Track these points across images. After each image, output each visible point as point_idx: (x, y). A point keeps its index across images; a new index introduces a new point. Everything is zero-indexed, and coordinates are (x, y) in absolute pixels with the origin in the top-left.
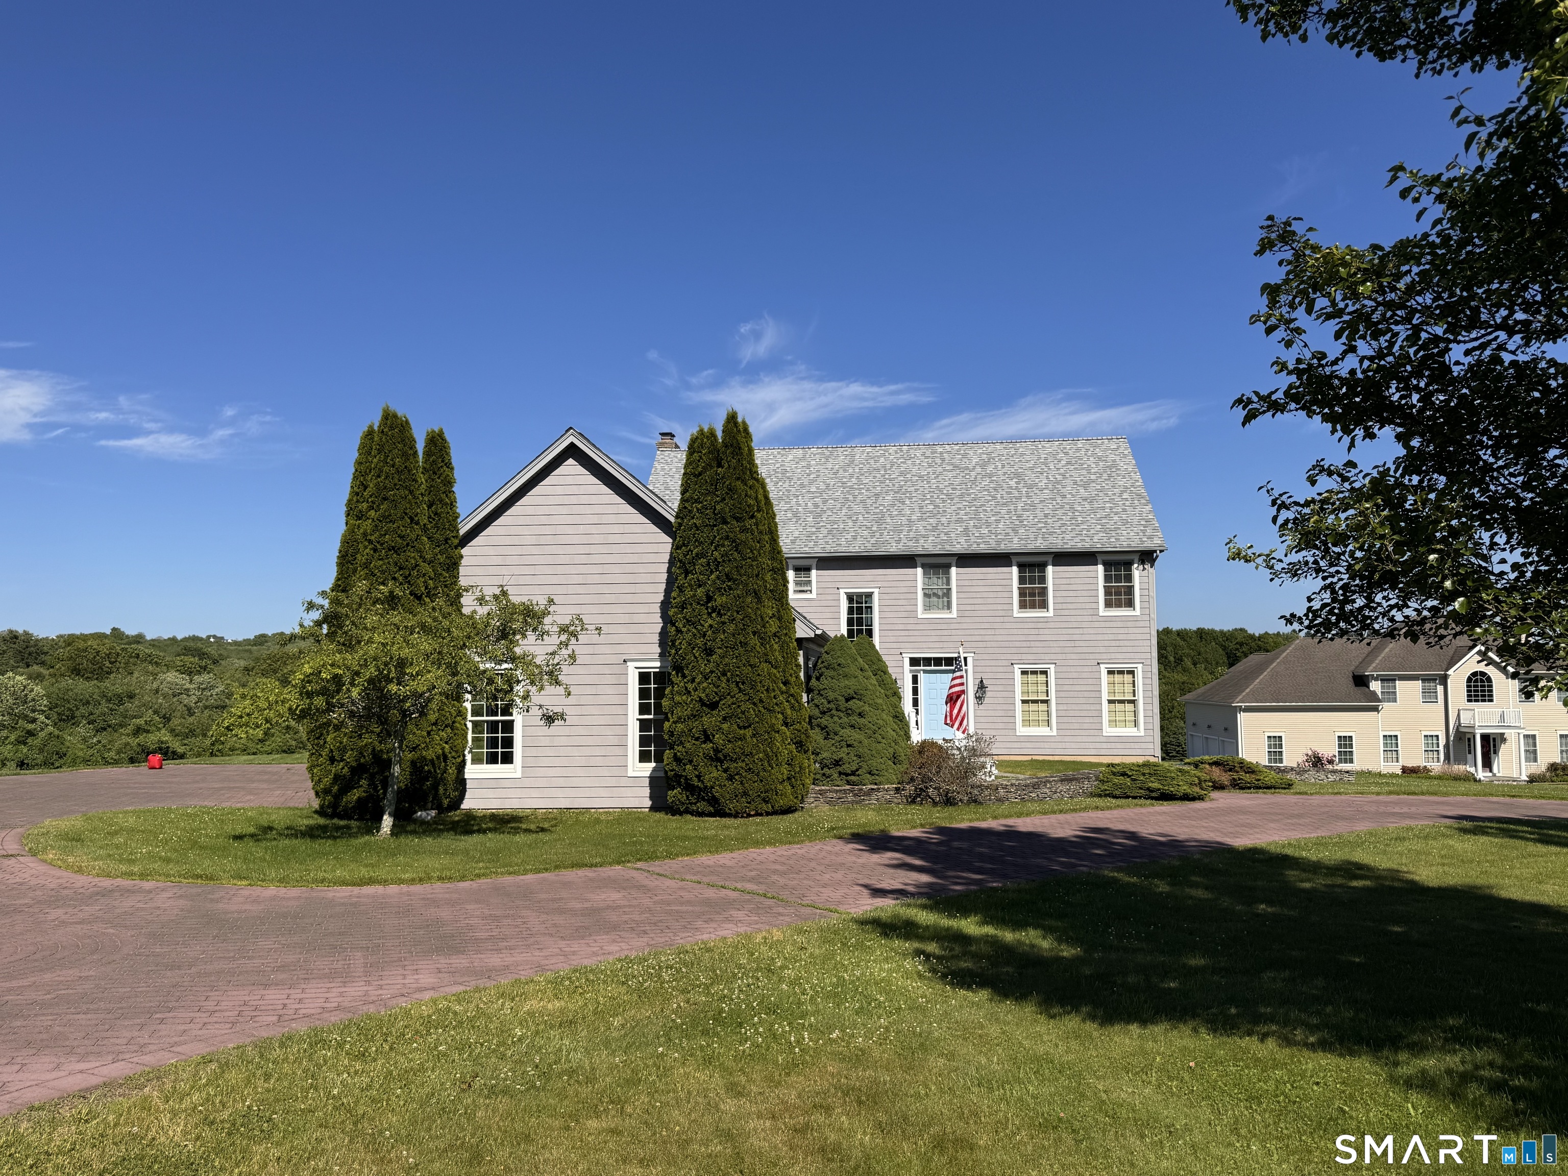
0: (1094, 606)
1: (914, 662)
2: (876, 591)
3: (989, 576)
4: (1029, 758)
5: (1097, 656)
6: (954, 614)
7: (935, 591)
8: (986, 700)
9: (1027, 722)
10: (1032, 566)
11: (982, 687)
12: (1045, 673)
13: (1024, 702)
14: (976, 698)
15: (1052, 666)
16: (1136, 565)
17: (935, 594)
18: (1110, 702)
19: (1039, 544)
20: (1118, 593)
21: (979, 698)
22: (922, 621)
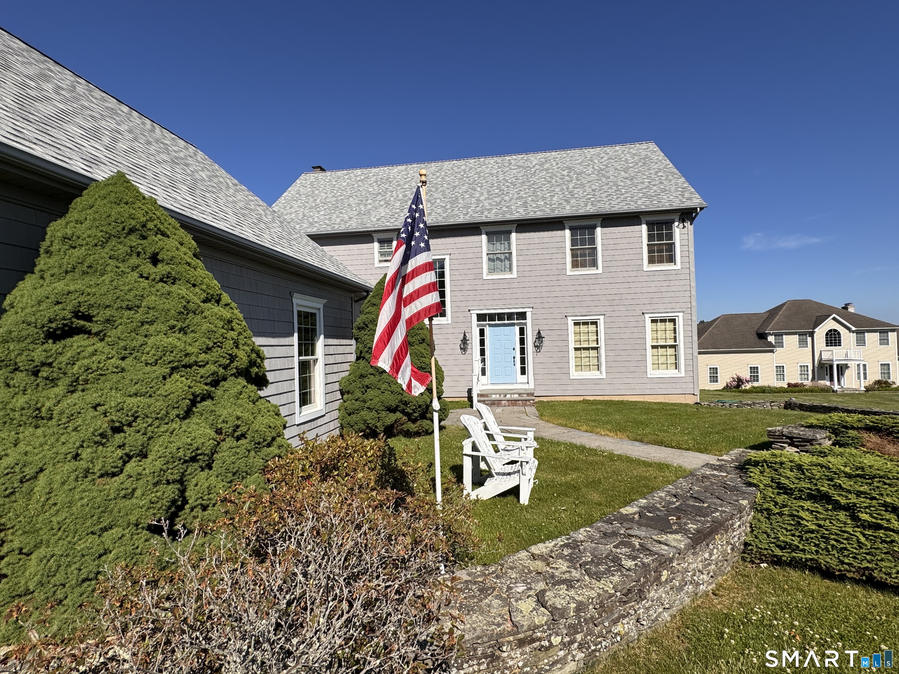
0: (639, 262)
1: (481, 317)
2: (447, 257)
3: (545, 240)
4: (581, 398)
5: (642, 307)
6: (514, 275)
7: (499, 256)
8: (543, 349)
9: (579, 367)
10: (582, 228)
11: (539, 337)
12: (595, 323)
13: (576, 349)
14: (535, 346)
15: (602, 318)
16: (676, 224)
17: (498, 259)
18: (653, 347)
19: (590, 209)
20: (660, 251)
21: (537, 347)
22: (487, 282)
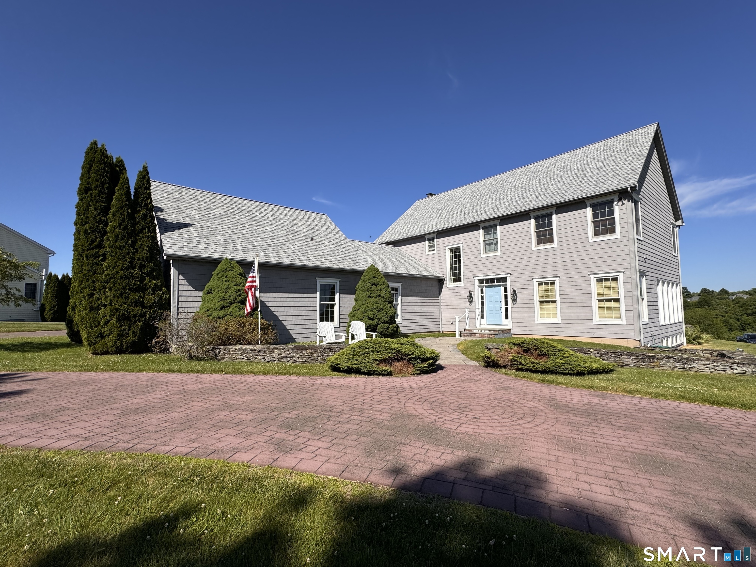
0: (585, 236)
1: (481, 281)
2: (461, 245)
3: (518, 228)
6: (499, 253)
8: (518, 302)
13: (540, 302)
15: (557, 279)
16: (616, 203)
17: (489, 243)
21: (514, 300)
22: (484, 259)
